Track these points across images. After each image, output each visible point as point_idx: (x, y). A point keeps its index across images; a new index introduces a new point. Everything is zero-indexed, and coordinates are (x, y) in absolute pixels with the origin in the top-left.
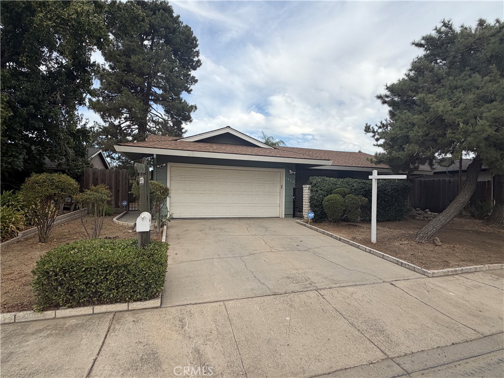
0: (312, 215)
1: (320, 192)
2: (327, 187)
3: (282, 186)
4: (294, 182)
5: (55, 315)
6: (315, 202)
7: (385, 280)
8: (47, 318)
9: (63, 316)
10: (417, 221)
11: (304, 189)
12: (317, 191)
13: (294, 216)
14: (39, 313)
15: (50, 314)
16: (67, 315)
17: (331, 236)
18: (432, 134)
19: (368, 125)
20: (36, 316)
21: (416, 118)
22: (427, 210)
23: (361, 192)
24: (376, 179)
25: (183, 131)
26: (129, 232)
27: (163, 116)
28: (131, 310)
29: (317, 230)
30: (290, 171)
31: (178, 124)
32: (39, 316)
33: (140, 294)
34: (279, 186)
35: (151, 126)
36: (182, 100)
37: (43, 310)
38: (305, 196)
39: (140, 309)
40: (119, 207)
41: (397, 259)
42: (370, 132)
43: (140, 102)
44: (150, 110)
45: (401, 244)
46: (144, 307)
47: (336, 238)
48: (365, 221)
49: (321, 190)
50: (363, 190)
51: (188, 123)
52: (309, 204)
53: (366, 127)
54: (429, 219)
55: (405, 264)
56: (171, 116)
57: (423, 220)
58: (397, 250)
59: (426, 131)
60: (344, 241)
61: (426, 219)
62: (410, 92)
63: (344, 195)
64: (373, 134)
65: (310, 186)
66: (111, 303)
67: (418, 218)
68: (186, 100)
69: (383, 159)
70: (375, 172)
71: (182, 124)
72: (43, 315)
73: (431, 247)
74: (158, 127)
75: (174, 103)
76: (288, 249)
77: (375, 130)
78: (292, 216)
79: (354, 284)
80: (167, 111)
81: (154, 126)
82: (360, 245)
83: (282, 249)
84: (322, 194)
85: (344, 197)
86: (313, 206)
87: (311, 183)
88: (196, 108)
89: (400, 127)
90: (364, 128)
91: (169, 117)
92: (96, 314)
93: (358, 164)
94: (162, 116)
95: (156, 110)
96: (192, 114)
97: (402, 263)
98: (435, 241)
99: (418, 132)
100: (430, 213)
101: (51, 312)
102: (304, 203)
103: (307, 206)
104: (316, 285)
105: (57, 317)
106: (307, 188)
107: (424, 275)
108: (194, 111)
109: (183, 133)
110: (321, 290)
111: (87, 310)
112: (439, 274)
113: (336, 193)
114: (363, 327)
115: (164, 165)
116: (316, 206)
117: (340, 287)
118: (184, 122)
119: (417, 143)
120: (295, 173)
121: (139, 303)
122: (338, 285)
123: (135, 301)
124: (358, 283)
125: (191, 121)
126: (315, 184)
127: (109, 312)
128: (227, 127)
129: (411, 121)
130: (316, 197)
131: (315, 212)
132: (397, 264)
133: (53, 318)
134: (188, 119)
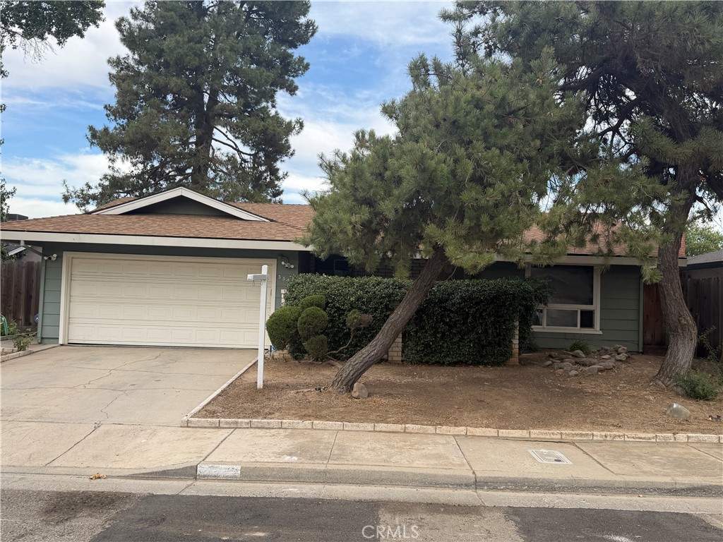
3: (271, 290)
25: (280, 174)
30: (283, 263)
94: (237, 146)
112: (200, 425)
115: (55, 256)
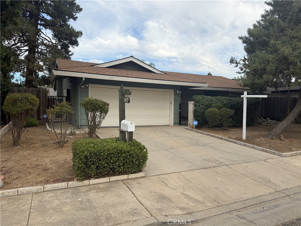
0: (196, 123)
1: (202, 106)
2: (207, 103)
3: (171, 102)
4: (180, 99)
5: (89, 183)
6: (198, 113)
7: (261, 159)
8: (85, 185)
9: (93, 183)
10: (263, 126)
11: (189, 104)
12: (199, 106)
13: (180, 124)
14: (80, 182)
15: (86, 182)
16: (96, 183)
17: (214, 137)
18: (280, 68)
19: (233, 58)
20: (79, 183)
21: (270, 57)
22: (268, 119)
23: (228, 106)
24: (246, 97)
25: (70, 53)
26: (71, 138)
27: (52, 39)
28: (130, 179)
29: (202, 133)
30: (178, 91)
31: (65, 47)
32: (81, 183)
33: (135, 169)
34: (169, 102)
35: (43, 48)
36: (69, 26)
37: (83, 180)
38: (190, 109)
39: (134, 178)
40: (40, 119)
41: (263, 148)
42: (234, 63)
43: (32, 26)
44: (40, 34)
45: (261, 140)
46: (137, 177)
47: (218, 138)
48: (230, 127)
49: (202, 105)
50: (230, 104)
51: (75, 47)
52: (193, 115)
53: (231, 60)
54: (271, 124)
55: (268, 151)
56: (58, 40)
57: (267, 125)
58: (260, 144)
59: (276, 66)
60: (225, 140)
61: (269, 125)
62: (264, 37)
63: (220, 108)
64: (236, 65)
65: (194, 102)
66: (119, 175)
67: (264, 124)
68: (73, 27)
69: (248, 84)
70: (245, 93)
71: (69, 47)
72: (83, 183)
73: (279, 141)
74: (48, 50)
75: (63, 29)
76: (192, 145)
77: (238, 62)
78: (179, 124)
79: (245, 162)
80: (55, 36)
81: (45, 49)
82: (237, 141)
83: (189, 145)
84: (203, 108)
85: (220, 109)
86: (196, 117)
87: (195, 100)
88: (81, 33)
89: (259, 62)
90: (230, 60)
91: (57, 41)
92: (111, 182)
93: (222, 86)
94: (50, 39)
95: (45, 34)
96: (79, 39)
97: (266, 150)
98: (281, 137)
99: (272, 67)
100: (270, 120)
101: (87, 181)
102: (189, 115)
103: (192, 117)
104: (224, 163)
105: (90, 184)
106: (192, 104)
107: (280, 156)
108: (80, 37)
109: (70, 55)
110: (228, 165)
111: (106, 179)
112: (288, 155)
113: (214, 107)
114: (260, 180)
115: (87, 86)
116: (198, 116)
117: (238, 163)
118: (71, 46)
119: (271, 74)
120: (181, 92)
121: (134, 174)
122: (236, 163)
123: (132, 173)
124: (247, 161)
125: (77, 45)
126: (198, 101)
127: (118, 181)
128: (131, 56)
129: (267, 59)
130: (199, 110)
131: (198, 120)
132: (263, 151)
133: (88, 185)
134: (75, 43)
